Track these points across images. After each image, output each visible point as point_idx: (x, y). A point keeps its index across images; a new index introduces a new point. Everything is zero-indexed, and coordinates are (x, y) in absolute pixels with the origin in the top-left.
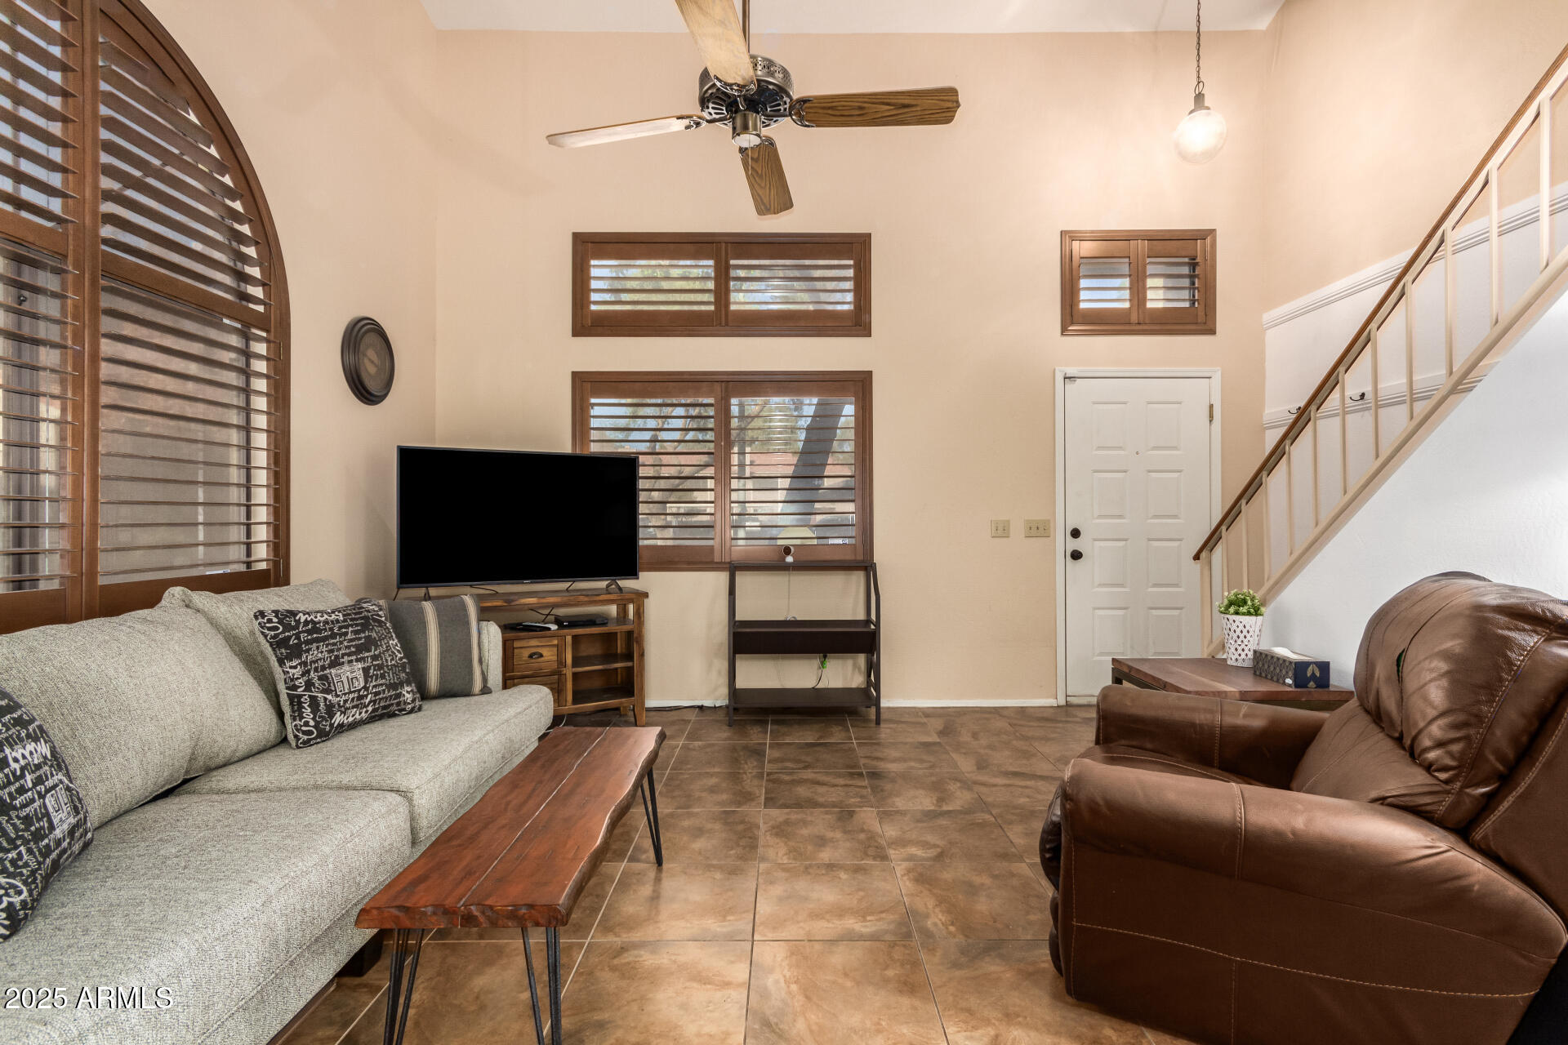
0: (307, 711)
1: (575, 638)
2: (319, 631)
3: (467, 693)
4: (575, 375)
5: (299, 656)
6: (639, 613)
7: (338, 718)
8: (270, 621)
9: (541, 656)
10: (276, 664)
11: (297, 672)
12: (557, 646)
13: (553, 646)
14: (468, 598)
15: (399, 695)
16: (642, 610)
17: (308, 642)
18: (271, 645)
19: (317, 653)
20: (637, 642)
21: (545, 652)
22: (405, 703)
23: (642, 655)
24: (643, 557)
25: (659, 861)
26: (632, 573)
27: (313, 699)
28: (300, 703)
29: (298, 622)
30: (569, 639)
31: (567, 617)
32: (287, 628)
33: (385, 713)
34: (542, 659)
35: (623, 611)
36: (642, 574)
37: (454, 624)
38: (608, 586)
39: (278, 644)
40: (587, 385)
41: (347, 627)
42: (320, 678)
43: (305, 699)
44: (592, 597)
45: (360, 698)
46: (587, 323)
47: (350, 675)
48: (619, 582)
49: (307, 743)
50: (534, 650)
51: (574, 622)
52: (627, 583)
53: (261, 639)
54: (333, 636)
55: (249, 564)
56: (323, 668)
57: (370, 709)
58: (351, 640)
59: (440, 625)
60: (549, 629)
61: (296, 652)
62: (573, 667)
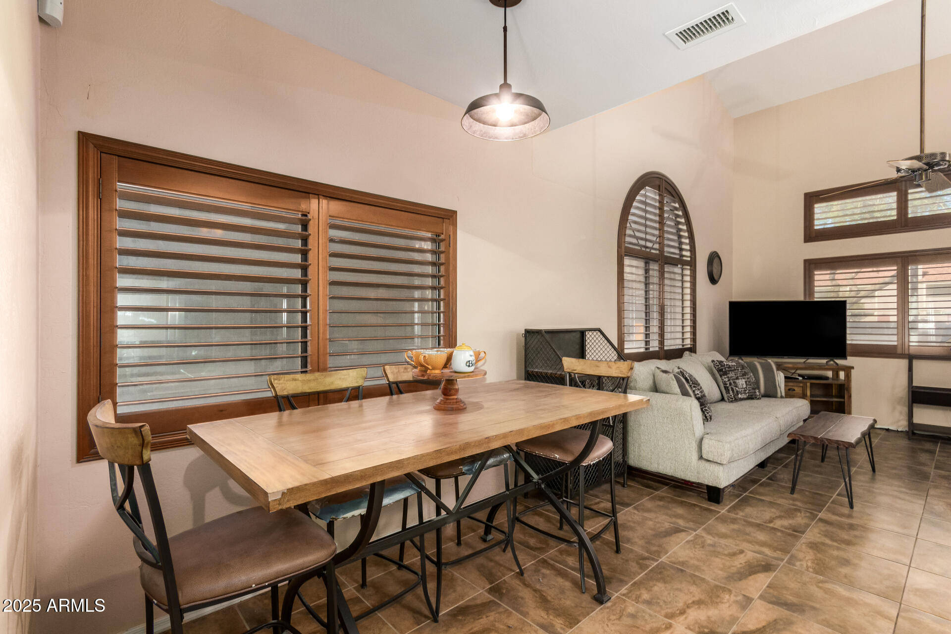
0: (731, 392)
1: (811, 384)
2: (731, 368)
3: (775, 396)
4: (805, 261)
5: (727, 375)
6: (848, 376)
7: (740, 396)
8: (716, 363)
9: (794, 390)
10: (719, 377)
11: (726, 380)
12: (802, 387)
13: (800, 387)
14: (771, 361)
15: (755, 392)
16: (849, 375)
17: (729, 371)
18: (717, 370)
19: (731, 374)
20: (847, 390)
21: (796, 389)
22: (757, 395)
23: (850, 397)
24: (848, 349)
25: (874, 470)
26: (843, 356)
27: (732, 389)
28: (728, 390)
29: (724, 364)
30: (808, 384)
31: (806, 375)
32: (722, 366)
33: (751, 397)
34: (794, 392)
35: (836, 375)
36: (848, 358)
37: (768, 370)
38: (827, 362)
39: (719, 371)
40: (811, 266)
41: (738, 367)
42: (733, 382)
43: (730, 388)
44: (821, 367)
45: (745, 391)
46: (812, 235)
47: (742, 383)
48: (836, 361)
49: (732, 402)
50: (790, 387)
51: (810, 377)
52: (840, 362)
53: (714, 369)
54: (735, 370)
55: (683, 346)
56: (734, 379)
57: (747, 395)
58: (740, 372)
59: (763, 371)
60: (798, 379)
61: (725, 373)
62: (811, 397)
